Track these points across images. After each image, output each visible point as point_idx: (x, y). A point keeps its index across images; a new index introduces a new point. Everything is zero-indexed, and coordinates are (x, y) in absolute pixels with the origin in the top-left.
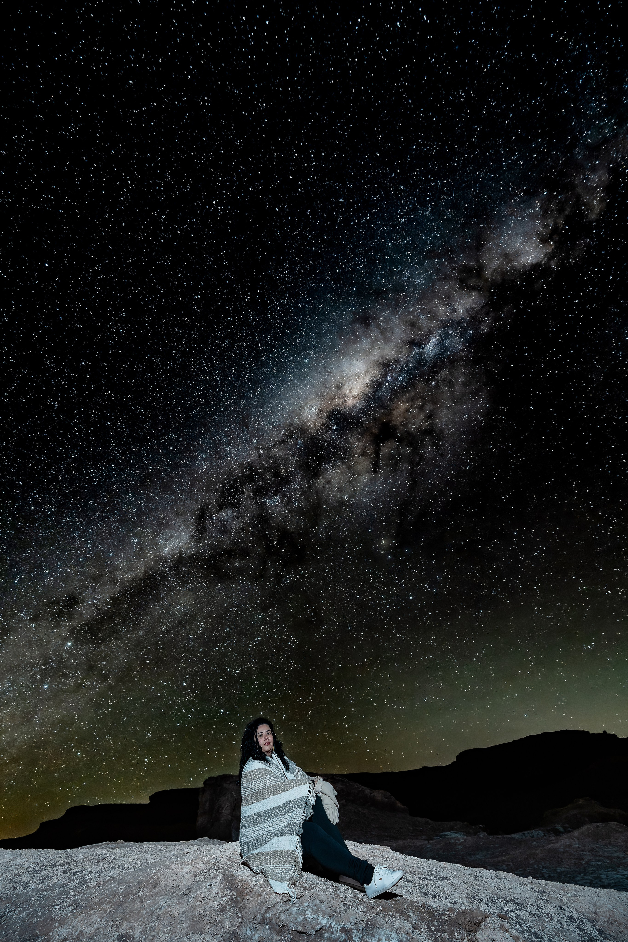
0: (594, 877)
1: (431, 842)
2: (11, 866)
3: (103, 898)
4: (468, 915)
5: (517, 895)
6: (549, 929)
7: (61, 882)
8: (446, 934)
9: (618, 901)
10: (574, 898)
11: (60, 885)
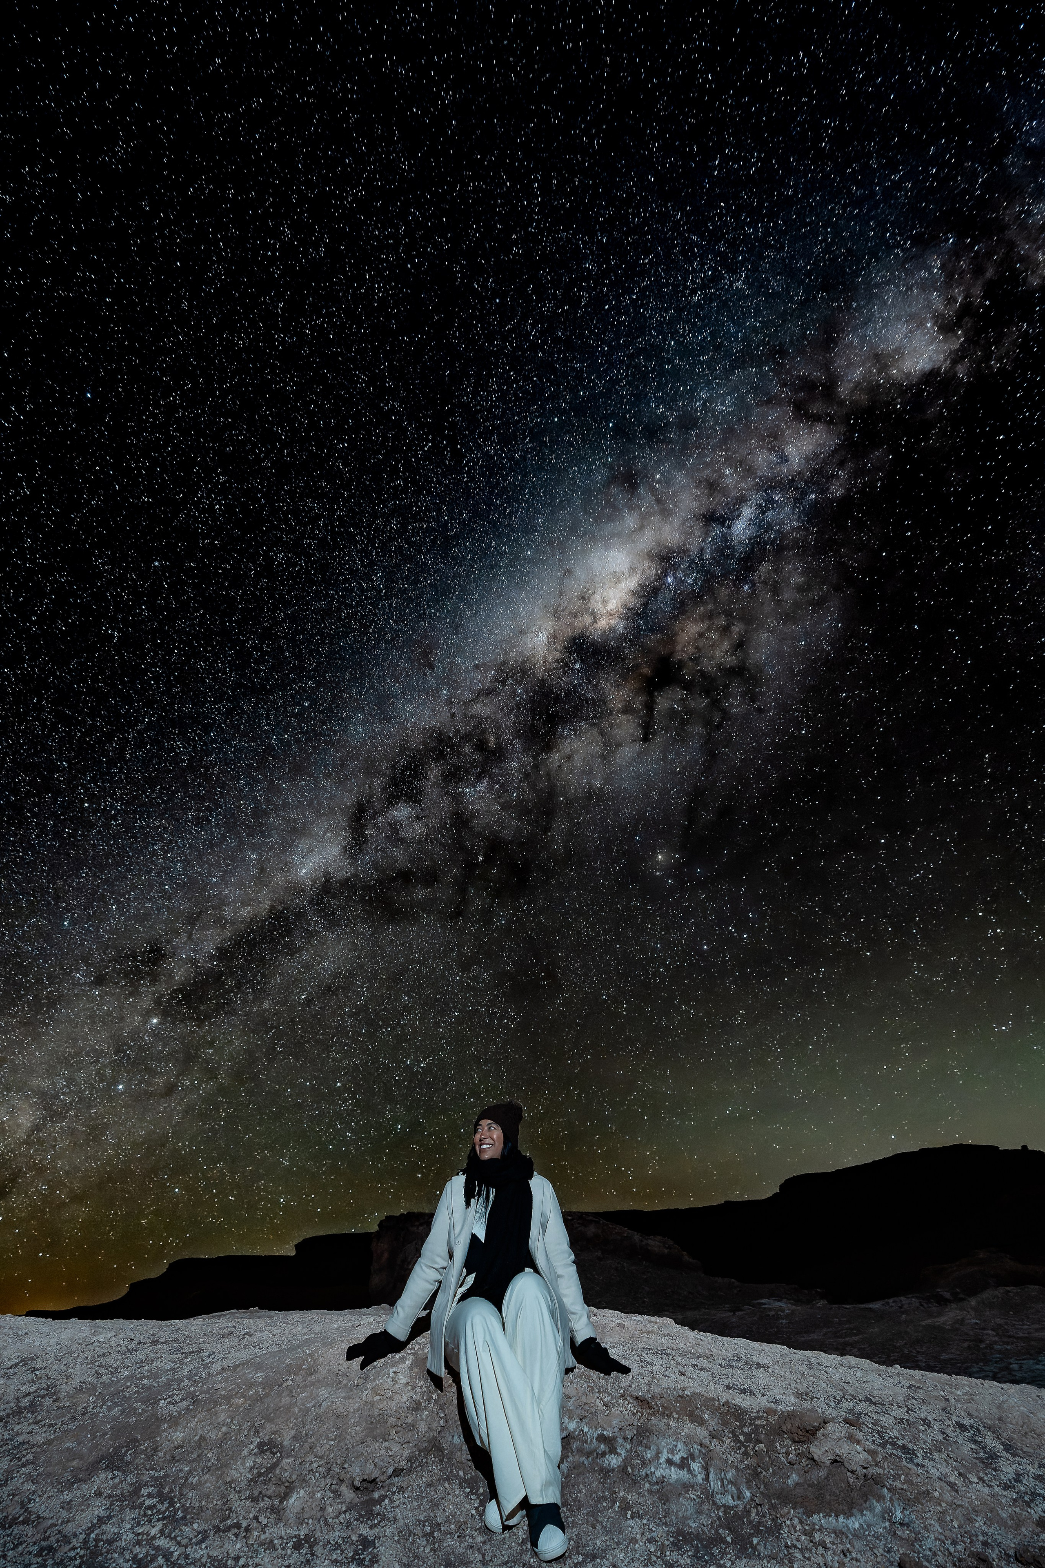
0: (999, 1369)
2: (92, 1344)
3: (233, 1389)
4: (798, 1419)
5: (875, 1392)
6: (925, 1442)
7: (168, 1367)
8: (762, 1446)
9: (1037, 1402)
10: (966, 1397)
11: (167, 1371)
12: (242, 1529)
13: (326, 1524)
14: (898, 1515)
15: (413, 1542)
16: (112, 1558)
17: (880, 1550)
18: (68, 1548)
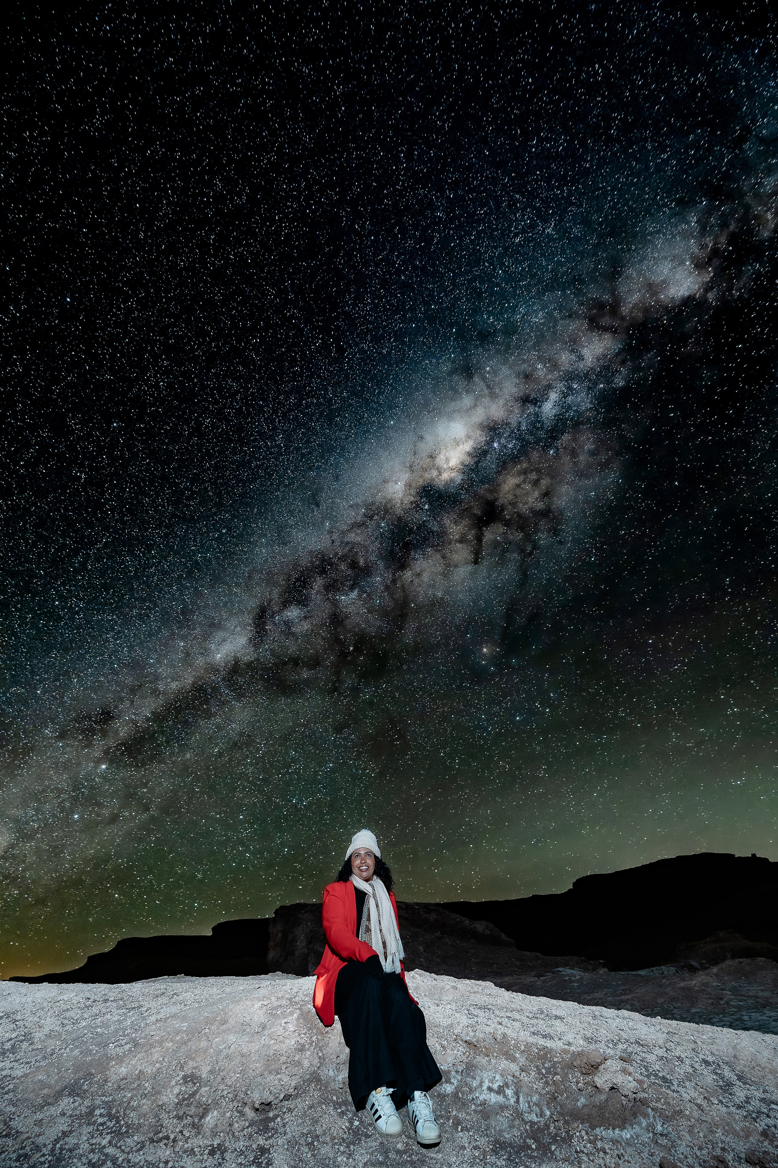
0: (734, 1019)
1: (542, 978)
2: (59, 1001)
3: (164, 1036)
4: (585, 1057)
5: (643, 1037)
6: (679, 1074)
8: (558, 1077)
9: (762, 1044)
10: (710, 1041)
11: (115, 1022)
12: (171, 1140)
13: (233, 1136)
14: (659, 1128)
15: (299, 1149)
16: (72, 1162)
17: (645, 1154)
18: (39, 1155)
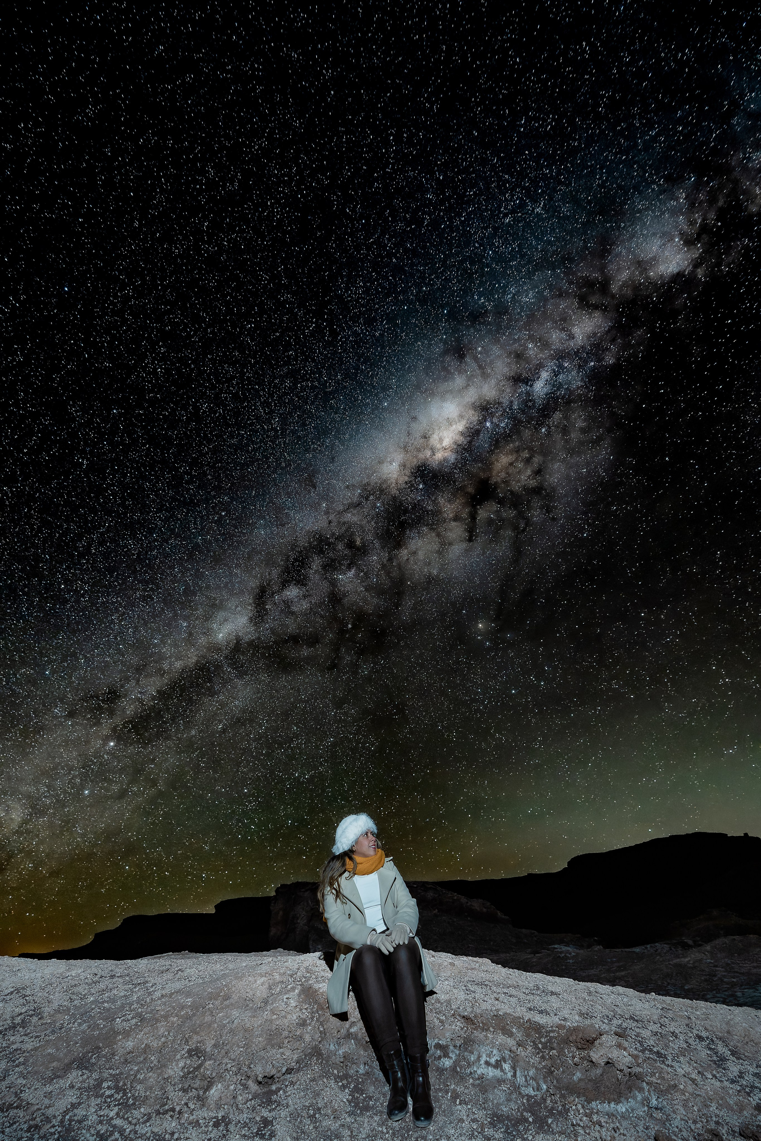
0: (727, 996)
1: (538, 955)
2: (67, 977)
3: (170, 1010)
4: (581, 1032)
5: (637, 1013)
6: (673, 1049)
7: (123, 994)
8: (554, 1051)
9: (755, 1020)
10: (703, 1016)
11: (122, 997)
12: (176, 1113)
13: (237, 1108)
14: (654, 1102)
15: (301, 1122)
16: (81, 1133)
17: (641, 1127)
18: (49, 1126)
